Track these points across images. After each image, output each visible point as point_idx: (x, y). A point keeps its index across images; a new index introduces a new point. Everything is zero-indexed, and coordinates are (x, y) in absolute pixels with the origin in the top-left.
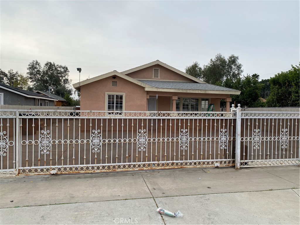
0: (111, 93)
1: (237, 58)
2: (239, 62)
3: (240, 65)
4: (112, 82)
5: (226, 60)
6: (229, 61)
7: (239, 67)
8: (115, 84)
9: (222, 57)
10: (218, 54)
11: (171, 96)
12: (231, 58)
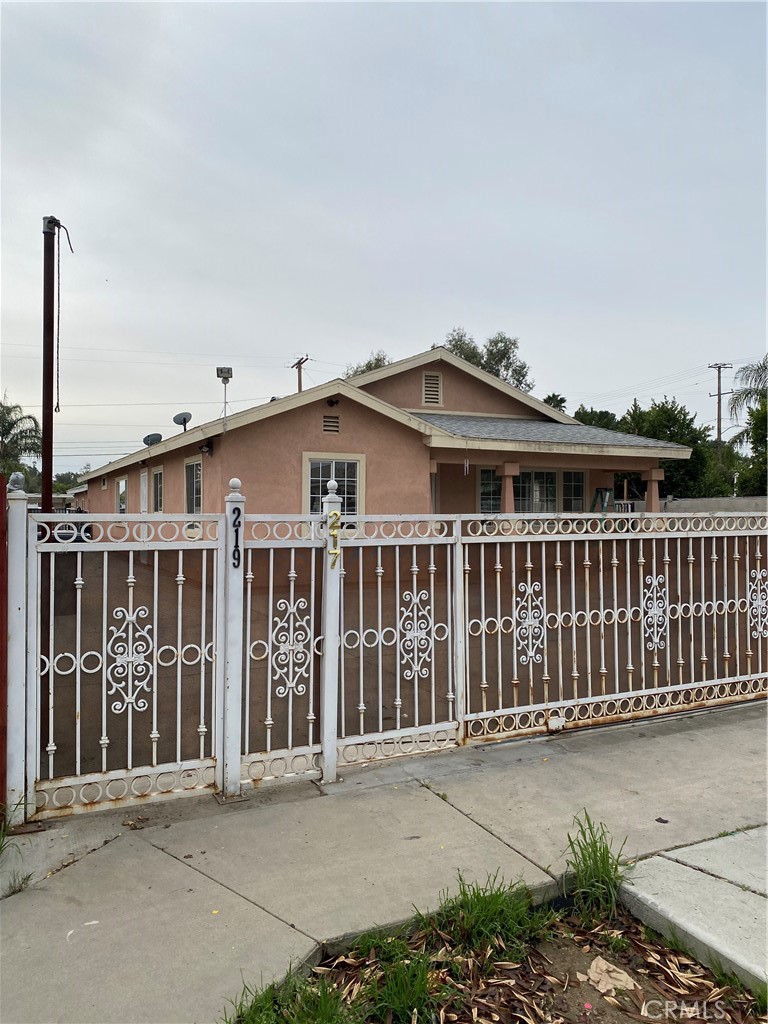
0: (323, 456)
1: (514, 344)
2: (520, 355)
3: (523, 367)
4: (325, 417)
5: (480, 351)
6: (490, 353)
7: (520, 373)
8: (332, 423)
9: (466, 339)
10: (454, 331)
11: (500, 463)
12: (495, 343)
